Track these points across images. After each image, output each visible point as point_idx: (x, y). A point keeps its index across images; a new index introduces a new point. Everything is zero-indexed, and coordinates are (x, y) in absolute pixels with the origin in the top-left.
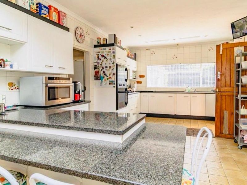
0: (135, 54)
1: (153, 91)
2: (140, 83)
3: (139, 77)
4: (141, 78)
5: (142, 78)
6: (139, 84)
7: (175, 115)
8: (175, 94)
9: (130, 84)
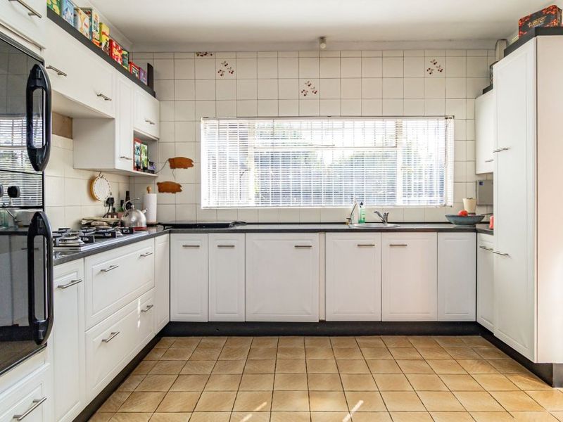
0: (150, 67)
1: (227, 225)
2: (175, 188)
3: (168, 164)
4: (177, 170)
5: (182, 170)
6: (168, 196)
7: (322, 322)
8: (322, 235)
9: (128, 193)
